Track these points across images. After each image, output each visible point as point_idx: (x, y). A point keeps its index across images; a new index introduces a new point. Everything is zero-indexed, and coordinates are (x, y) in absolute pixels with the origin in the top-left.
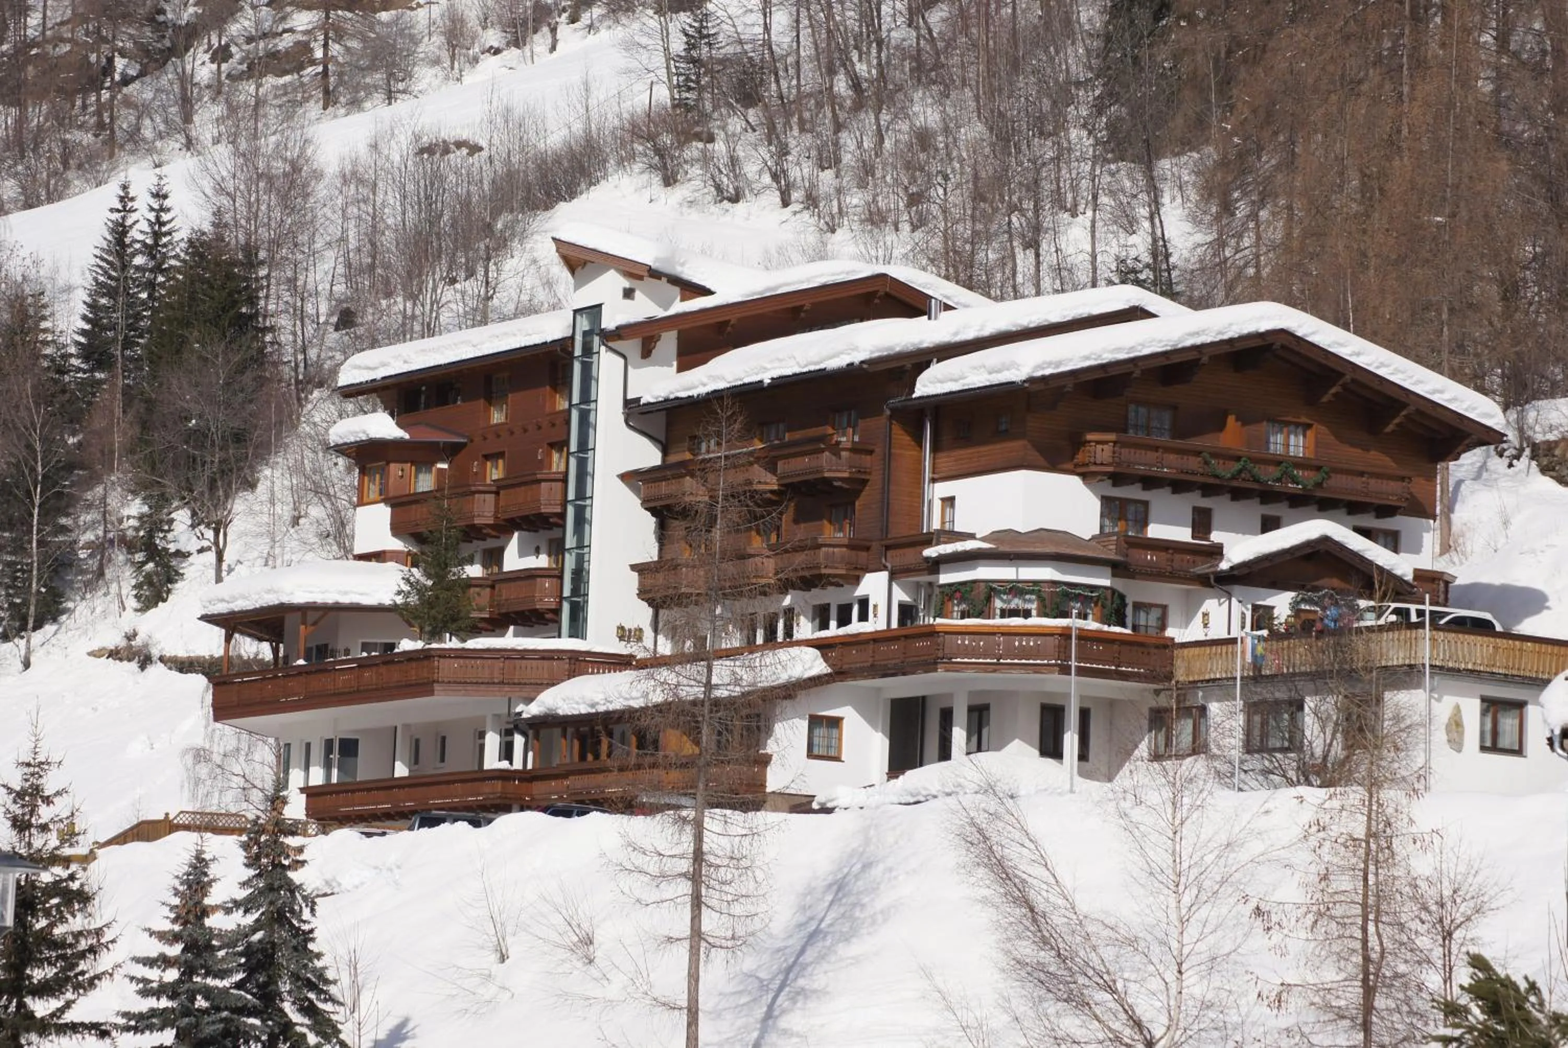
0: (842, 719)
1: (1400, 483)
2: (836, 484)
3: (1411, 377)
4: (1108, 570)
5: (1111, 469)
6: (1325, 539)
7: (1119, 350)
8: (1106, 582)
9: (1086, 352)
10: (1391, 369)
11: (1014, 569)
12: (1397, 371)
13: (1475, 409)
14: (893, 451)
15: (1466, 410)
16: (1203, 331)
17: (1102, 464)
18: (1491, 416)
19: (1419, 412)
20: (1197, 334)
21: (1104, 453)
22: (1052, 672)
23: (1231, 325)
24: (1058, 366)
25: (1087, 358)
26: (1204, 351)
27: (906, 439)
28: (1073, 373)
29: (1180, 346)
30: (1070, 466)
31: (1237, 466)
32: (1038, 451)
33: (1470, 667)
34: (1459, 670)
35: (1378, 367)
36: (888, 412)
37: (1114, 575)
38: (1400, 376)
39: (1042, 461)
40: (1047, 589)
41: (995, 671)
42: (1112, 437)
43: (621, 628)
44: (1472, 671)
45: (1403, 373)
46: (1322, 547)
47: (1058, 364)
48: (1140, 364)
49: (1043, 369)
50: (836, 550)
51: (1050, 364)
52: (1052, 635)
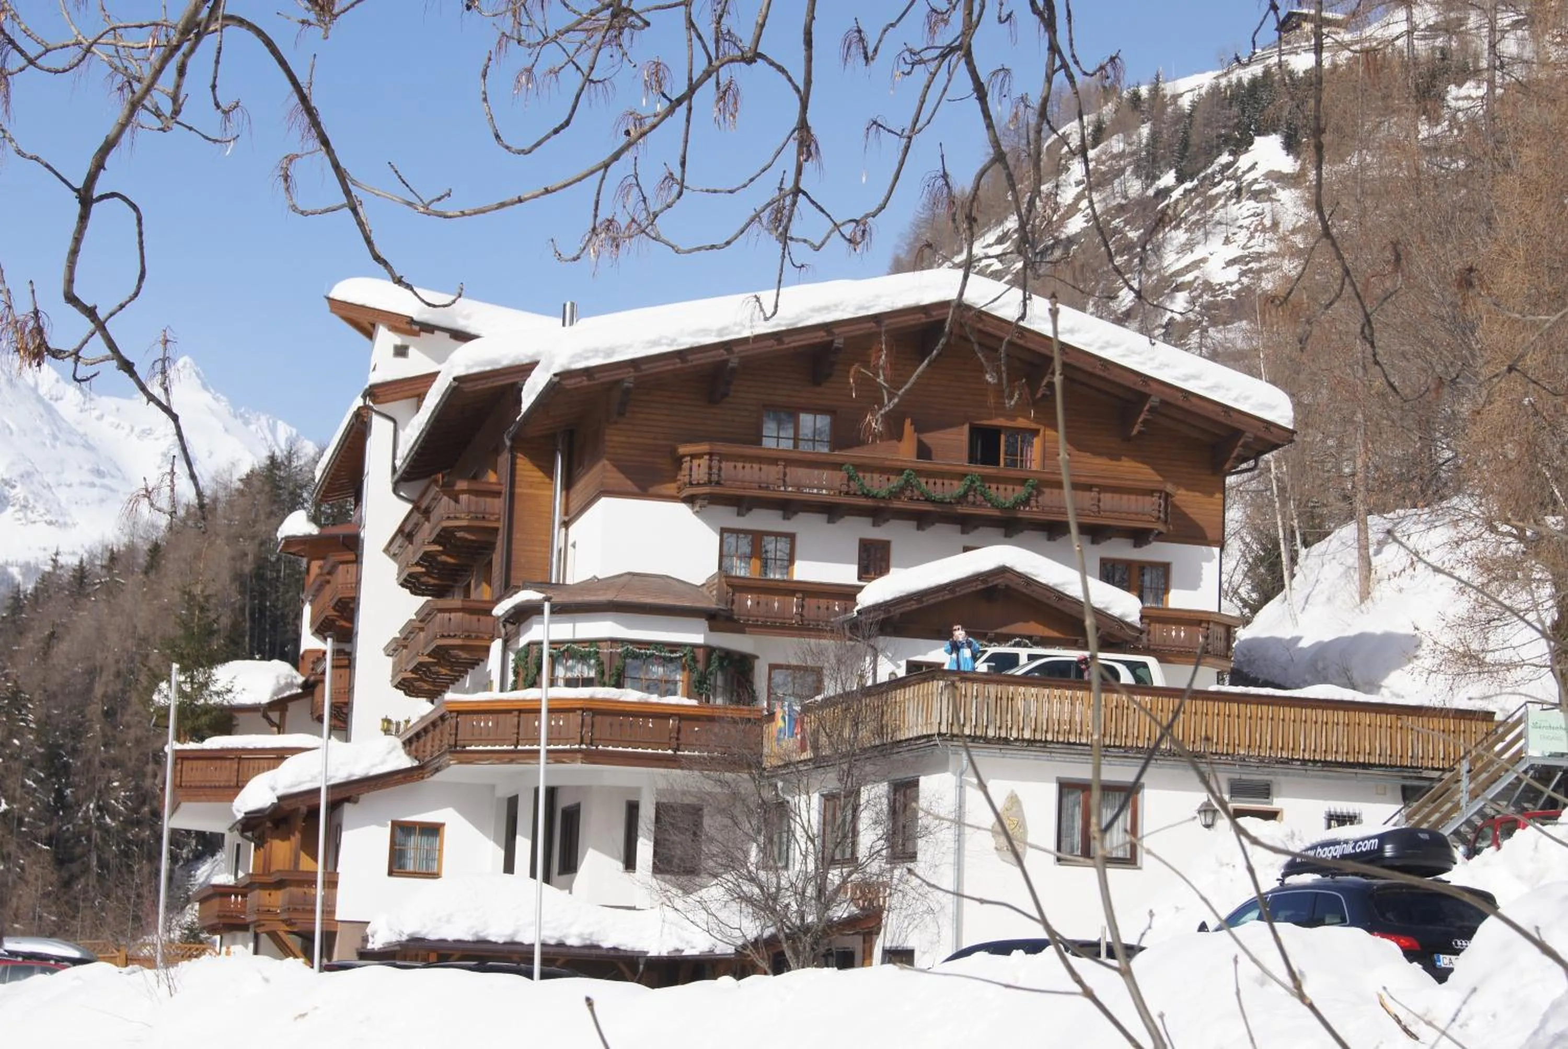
0: (443, 825)
1: (1148, 498)
2: (459, 534)
3: (1152, 359)
4: (704, 623)
5: (706, 490)
6: (1003, 571)
7: (706, 332)
8: (698, 638)
9: (653, 337)
10: (1120, 350)
11: (571, 625)
12: (1131, 352)
13: (1247, 398)
14: (518, 490)
15: (1236, 400)
16: (836, 306)
17: (698, 484)
18: (1272, 408)
19: (1164, 403)
20: (827, 308)
21: (699, 470)
22: (573, 761)
23: (878, 297)
24: (608, 354)
25: (656, 343)
26: (836, 331)
27: (538, 475)
28: (634, 363)
29: (800, 325)
30: (671, 488)
31: (896, 481)
32: (623, 473)
33: (1027, 735)
34: (1006, 741)
35: (1102, 348)
36: (508, 443)
37: (712, 629)
38: (1136, 358)
39: (629, 485)
40: (605, 650)
41: (511, 761)
42: (704, 447)
43: (387, 721)
44: (1031, 742)
45: (1140, 354)
46: (999, 581)
47: (611, 352)
48: (736, 349)
49: (587, 358)
50: (453, 615)
51: (596, 352)
52: (572, 710)
